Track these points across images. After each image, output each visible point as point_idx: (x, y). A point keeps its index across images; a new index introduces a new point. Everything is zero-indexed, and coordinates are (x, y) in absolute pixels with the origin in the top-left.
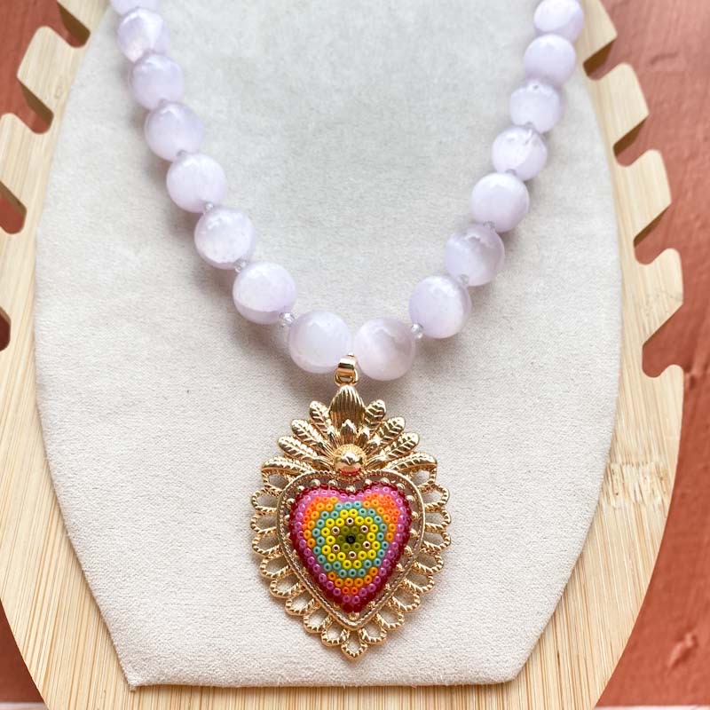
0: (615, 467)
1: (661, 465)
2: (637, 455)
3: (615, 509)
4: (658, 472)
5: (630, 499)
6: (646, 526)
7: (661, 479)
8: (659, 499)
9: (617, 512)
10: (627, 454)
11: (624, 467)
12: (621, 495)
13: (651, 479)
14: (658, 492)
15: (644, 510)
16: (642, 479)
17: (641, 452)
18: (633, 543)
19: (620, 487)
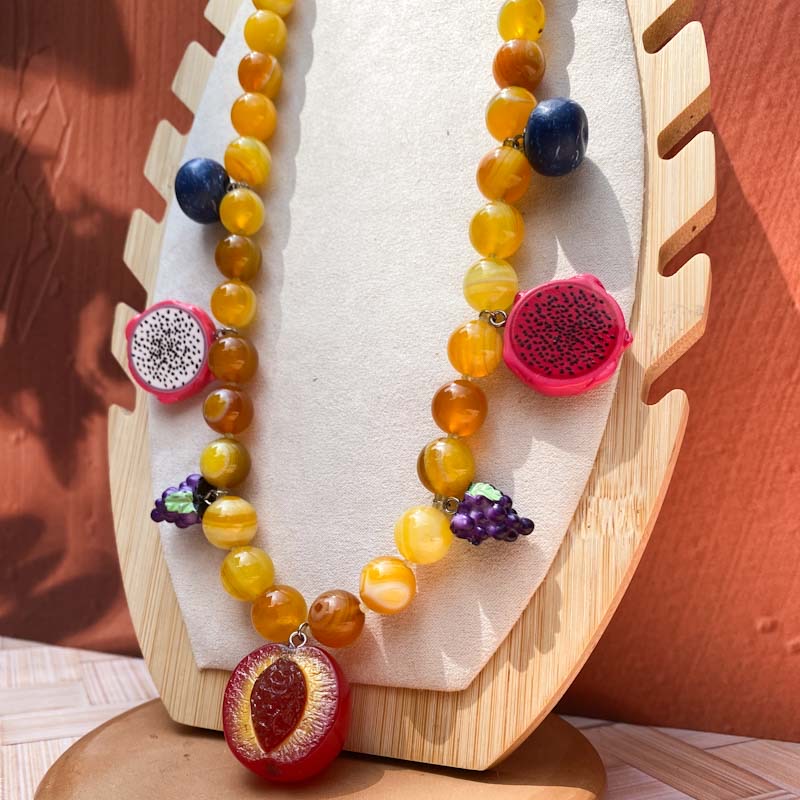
0: (593, 500)
1: (640, 498)
2: (616, 487)
3: (584, 541)
4: (636, 505)
5: (601, 532)
6: (612, 560)
7: (637, 512)
8: (632, 532)
9: (586, 545)
10: (607, 487)
11: (601, 500)
12: (593, 527)
13: (627, 511)
14: (630, 525)
15: (613, 545)
16: (617, 511)
17: (622, 484)
18: (596, 576)
19: (594, 520)
